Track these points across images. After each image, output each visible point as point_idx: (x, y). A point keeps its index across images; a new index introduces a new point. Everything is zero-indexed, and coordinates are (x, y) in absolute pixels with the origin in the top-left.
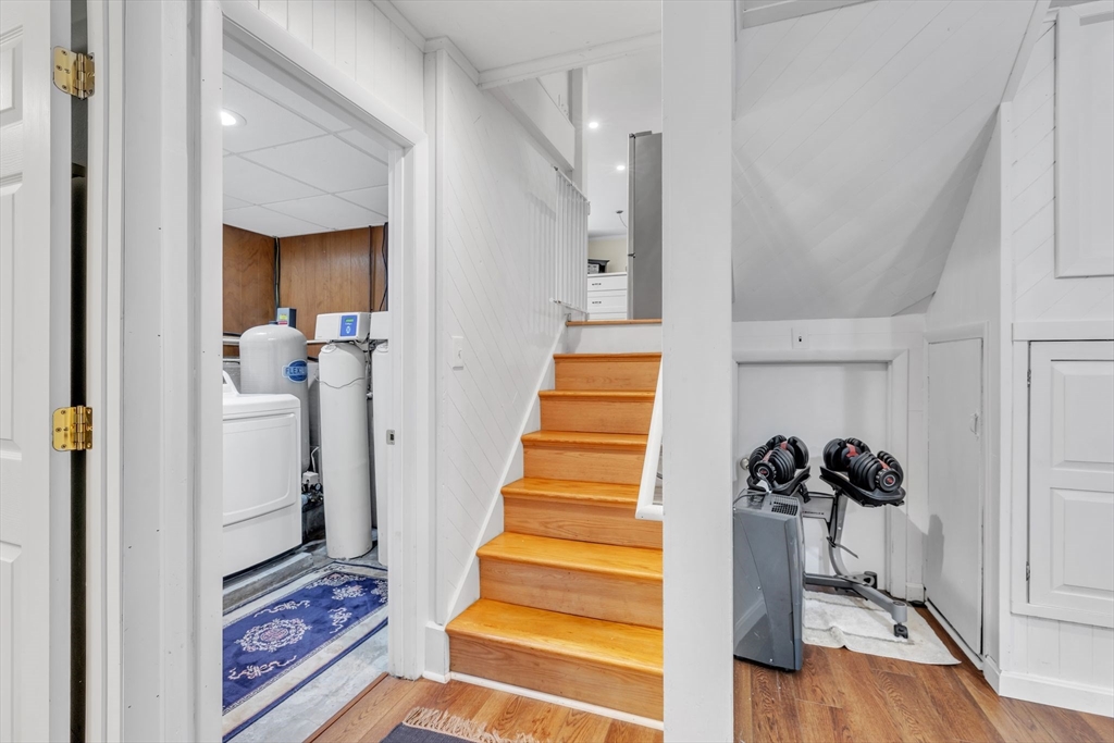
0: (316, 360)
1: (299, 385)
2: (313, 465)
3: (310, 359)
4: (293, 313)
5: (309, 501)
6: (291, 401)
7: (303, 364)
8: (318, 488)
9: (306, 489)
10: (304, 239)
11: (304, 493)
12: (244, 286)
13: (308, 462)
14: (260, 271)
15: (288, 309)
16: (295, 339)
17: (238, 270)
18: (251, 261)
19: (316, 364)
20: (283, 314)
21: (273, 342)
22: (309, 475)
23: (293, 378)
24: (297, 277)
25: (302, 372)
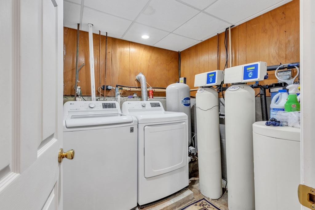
0: (194, 97)
1: (187, 108)
2: (193, 143)
3: (191, 97)
4: (185, 79)
5: (192, 160)
6: (184, 116)
7: (188, 99)
8: (195, 154)
9: (190, 154)
10: (189, 50)
11: (189, 156)
12: (168, 71)
13: (191, 141)
14: (174, 65)
15: (183, 78)
16: (186, 88)
17: (167, 65)
18: (171, 61)
19: (194, 99)
20: (182, 79)
21: (177, 89)
22: (192, 148)
23: (185, 105)
24: (186, 65)
25: (188, 103)
